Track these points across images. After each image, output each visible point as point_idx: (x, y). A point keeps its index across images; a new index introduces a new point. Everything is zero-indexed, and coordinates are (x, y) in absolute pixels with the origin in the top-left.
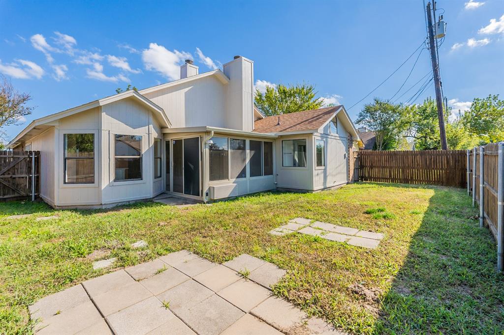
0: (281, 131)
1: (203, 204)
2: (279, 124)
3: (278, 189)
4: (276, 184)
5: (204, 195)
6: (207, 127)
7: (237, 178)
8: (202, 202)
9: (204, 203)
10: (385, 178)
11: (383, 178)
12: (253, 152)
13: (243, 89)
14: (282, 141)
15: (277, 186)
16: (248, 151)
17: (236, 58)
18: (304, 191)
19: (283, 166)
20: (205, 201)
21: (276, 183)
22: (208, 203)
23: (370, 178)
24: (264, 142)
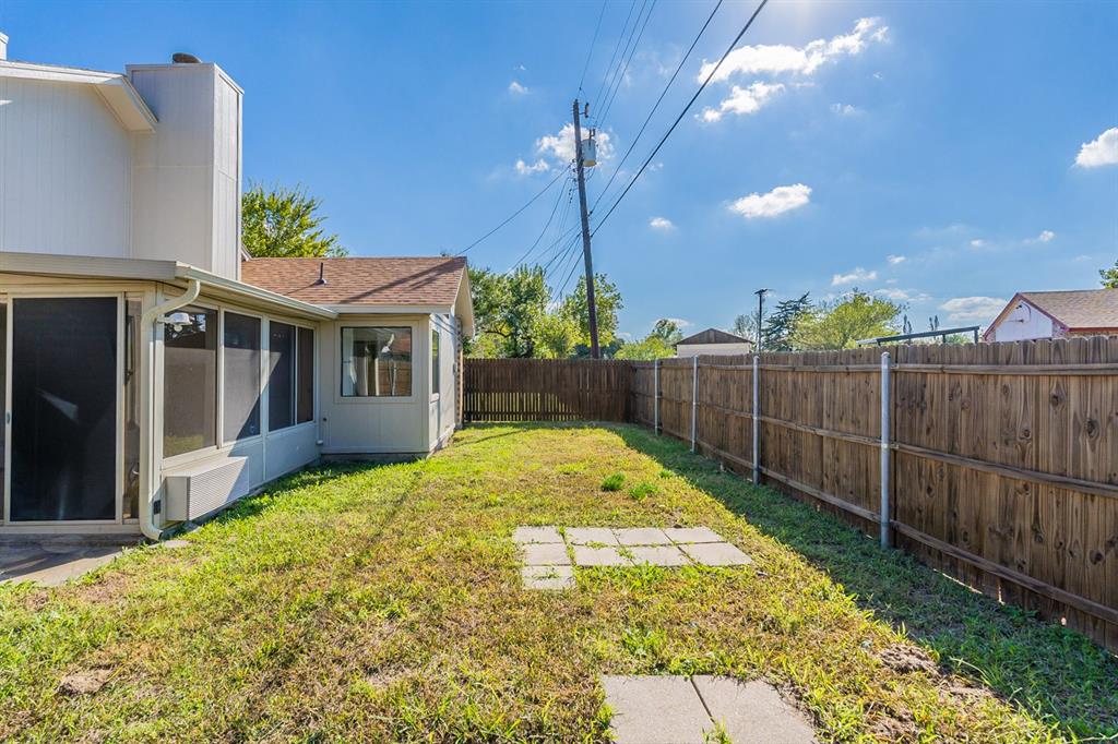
0: (344, 302)
1: (147, 548)
2: (321, 282)
3: (326, 458)
4: (321, 445)
5: (146, 509)
6: (179, 264)
7: (240, 437)
8: (137, 539)
9: (149, 542)
10: (512, 413)
11: (509, 413)
12: (277, 355)
13: (215, 161)
14: (342, 328)
15: (324, 452)
16: (265, 353)
17: (179, 58)
18: (411, 458)
19: (342, 395)
20: (153, 531)
21: (320, 442)
22: (165, 537)
23: (486, 414)
24: (299, 328)
